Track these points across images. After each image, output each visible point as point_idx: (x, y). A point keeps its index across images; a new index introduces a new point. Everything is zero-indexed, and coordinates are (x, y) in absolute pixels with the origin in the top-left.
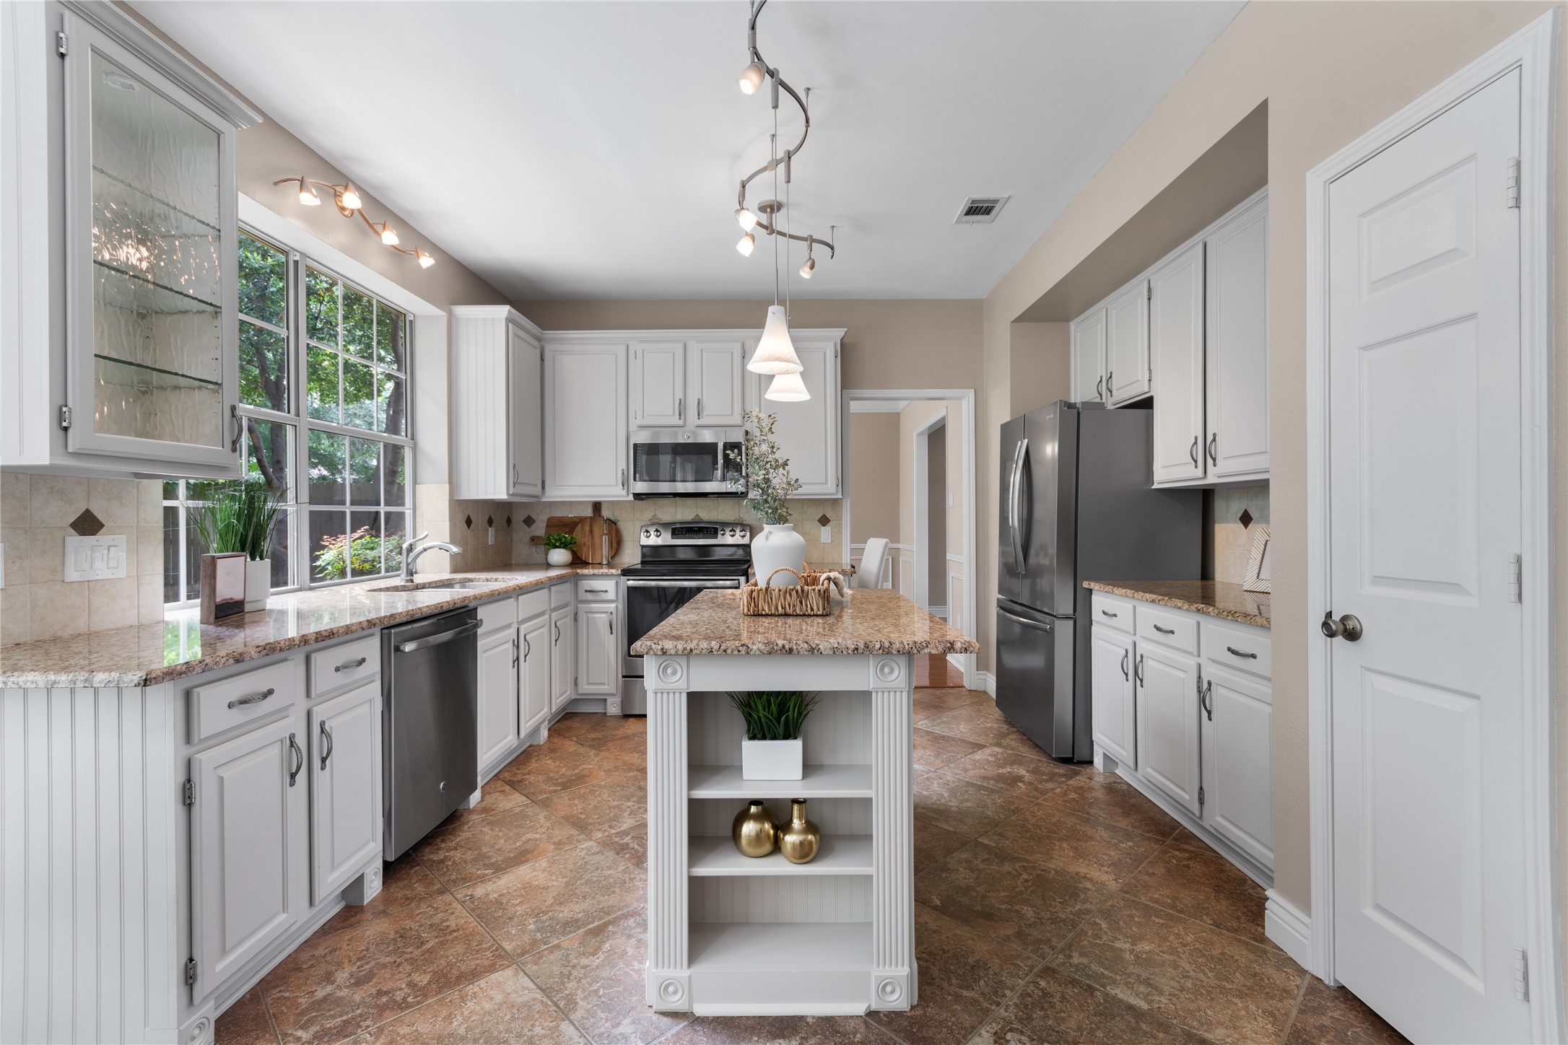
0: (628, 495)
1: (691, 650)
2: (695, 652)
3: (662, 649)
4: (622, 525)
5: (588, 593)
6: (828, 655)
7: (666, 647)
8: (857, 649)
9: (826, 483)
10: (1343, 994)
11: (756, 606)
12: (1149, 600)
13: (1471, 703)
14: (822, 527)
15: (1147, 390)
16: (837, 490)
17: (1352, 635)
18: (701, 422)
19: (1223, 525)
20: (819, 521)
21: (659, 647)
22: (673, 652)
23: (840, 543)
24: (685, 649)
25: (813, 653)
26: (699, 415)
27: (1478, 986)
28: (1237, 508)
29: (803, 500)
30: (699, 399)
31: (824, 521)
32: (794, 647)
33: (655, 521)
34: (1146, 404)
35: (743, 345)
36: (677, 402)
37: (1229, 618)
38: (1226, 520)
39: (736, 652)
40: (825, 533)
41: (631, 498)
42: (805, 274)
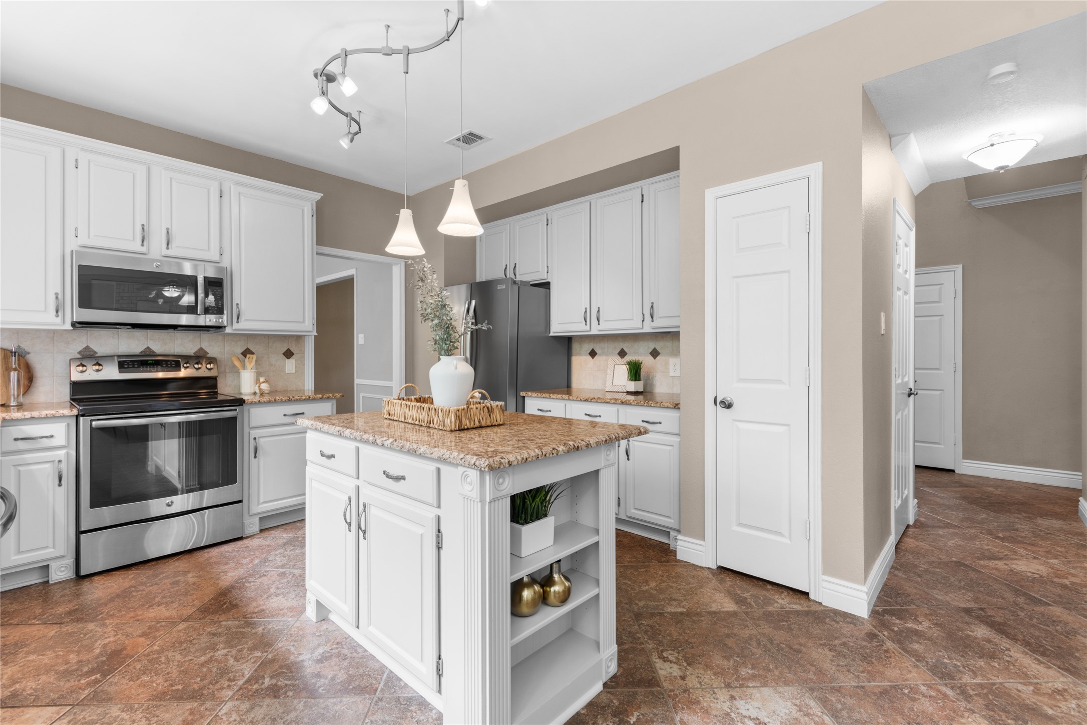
0: (64, 323)
1: (526, 459)
2: (529, 460)
3: (509, 462)
4: (33, 359)
5: (19, 442)
6: (595, 447)
7: (511, 460)
8: (606, 440)
9: (304, 322)
10: (722, 569)
11: (461, 422)
12: (583, 400)
13: (785, 428)
14: (287, 360)
15: (546, 278)
16: (313, 328)
17: (729, 406)
18: (170, 252)
19: (577, 357)
20: (284, 354)
21: (507, 461)
22: (515, 463)
23: (303, 373)
24: (523, 459)
25: (588, 447)
26: (168, 245)
27: (787, 541)
28: (587, 347)
29: (268, 335)
30: (168, 229)
31: (289, 354)
32: (580, 445)
33: (88, 353)
34: (546, 285)
35: (221, 185)
36: (139, 229)
37: (645, 405)
38: (579, 354)
39: (551, 455)
40: (290, 365)
41: (68, 326)
42: (345, 143)
